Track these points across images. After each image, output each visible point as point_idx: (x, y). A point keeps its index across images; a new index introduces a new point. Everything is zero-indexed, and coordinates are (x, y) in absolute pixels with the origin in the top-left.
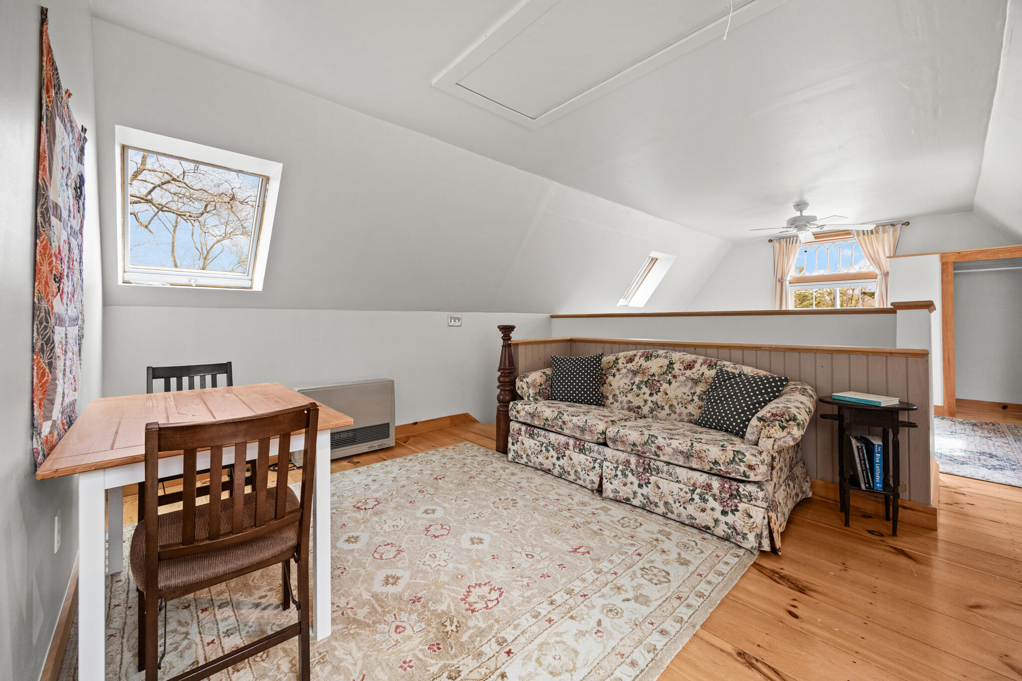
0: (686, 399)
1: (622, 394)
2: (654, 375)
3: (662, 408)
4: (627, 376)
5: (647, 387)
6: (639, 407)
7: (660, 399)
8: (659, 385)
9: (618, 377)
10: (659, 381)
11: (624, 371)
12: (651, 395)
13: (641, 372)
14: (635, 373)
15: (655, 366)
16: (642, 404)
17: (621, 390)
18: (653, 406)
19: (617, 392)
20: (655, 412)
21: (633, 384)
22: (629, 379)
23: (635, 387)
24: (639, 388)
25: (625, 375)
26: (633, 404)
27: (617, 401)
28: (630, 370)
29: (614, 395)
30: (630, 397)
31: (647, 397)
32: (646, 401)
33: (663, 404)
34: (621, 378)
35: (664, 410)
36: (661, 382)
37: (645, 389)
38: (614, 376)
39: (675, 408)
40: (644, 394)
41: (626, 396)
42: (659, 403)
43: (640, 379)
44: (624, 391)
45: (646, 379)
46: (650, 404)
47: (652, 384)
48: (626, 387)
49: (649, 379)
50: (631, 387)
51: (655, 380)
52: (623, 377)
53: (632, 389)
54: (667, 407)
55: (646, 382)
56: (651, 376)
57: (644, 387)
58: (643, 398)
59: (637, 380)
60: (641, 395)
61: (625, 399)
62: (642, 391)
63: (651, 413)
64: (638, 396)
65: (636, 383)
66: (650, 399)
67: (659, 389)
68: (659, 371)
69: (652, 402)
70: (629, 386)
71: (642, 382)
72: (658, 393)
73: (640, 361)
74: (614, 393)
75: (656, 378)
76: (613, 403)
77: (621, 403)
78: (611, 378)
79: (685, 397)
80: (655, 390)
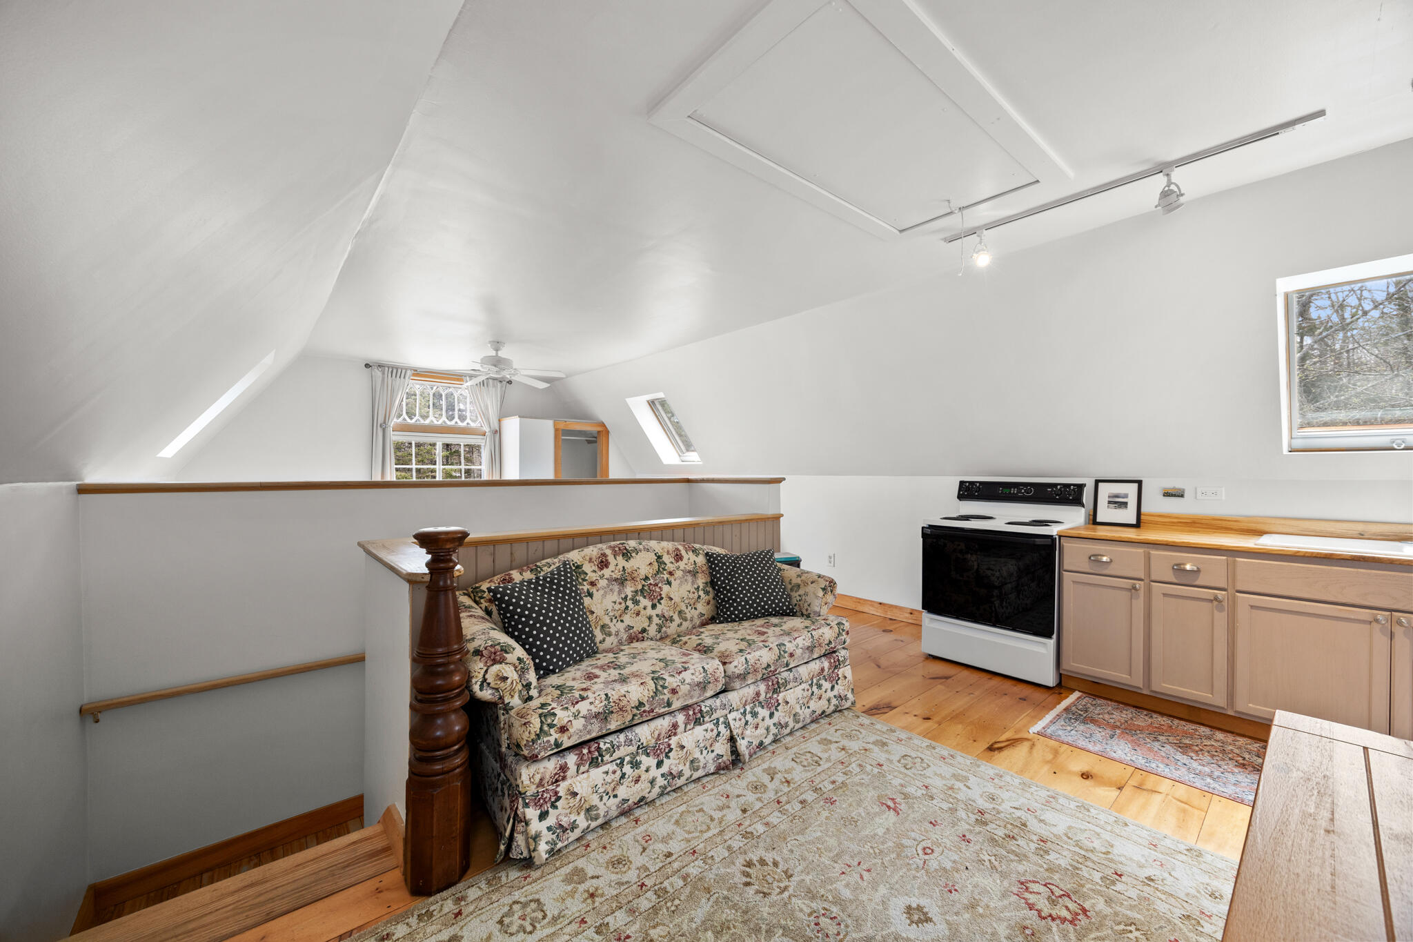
0: (693, 598)
1: (615, 621)
2: (647, 578)
3: (672, 620)
4: (611, 590)
5: (645, 597)
6: (644, 631)
7: (665, 608)
8: (658, 590)
9: (597, 595)
10: (656, 585)
11: (603, 583)
12: (654, 607)
13: (629, 578)
14: (621, 582)
15: (642, 563)
16: (645, 625)
17: (611, 614)
18: (661, 622)
19: (606, 620)
20: (664, 629)
21: (625, 599)
22: (616, 593)
23: (629, 603)
24: (636, 602)
25: (608, 590)
26: (635, 629)
27: (609, 634)
28: (611, 580)
29: (603, 627)
30: (628, 619)
31: (650, 611)
32: (650, 618)
33: (671, 614)
34: (604, 596)
35: (674, 621)
36: (660, 585)
37: (645, 602)
38: (590, 595)
39: (685, 614)
40: (645, 609)
41: (622, 621)
42: (666, 615)
43: (633, 589)
44: (617, 615)
45: (640, 587)
46: (656, 620)
47: (650, 591)
48: (617, 607)
49: (643, 586)
50: (623, 604)
51: (650, 584)
52: (605, 592)
53: (627, 608)
54: (676, 617)
55: (642, 591)
56: (644, 580)
57: (641, 598)
58: (643, 616)
59: (629, 590)
60: (643, 612)
61: (621, 626)
62: (642, 605)
63: (659, 632)
64: (638, 614)
65: (630, 597)
66: (654, 613)
67: (661, 595)
68: (651, 571)
69: (657, 615)
70: (620, 603)
71: (636, 592)
72: (661, 601)
73: (617, 564)
74: (601, 623)
75: (652, 581)
76: (604, 640)
77: (617, 634)
78: (587, 601)
79: (691, 596)
80: (656, 600)
